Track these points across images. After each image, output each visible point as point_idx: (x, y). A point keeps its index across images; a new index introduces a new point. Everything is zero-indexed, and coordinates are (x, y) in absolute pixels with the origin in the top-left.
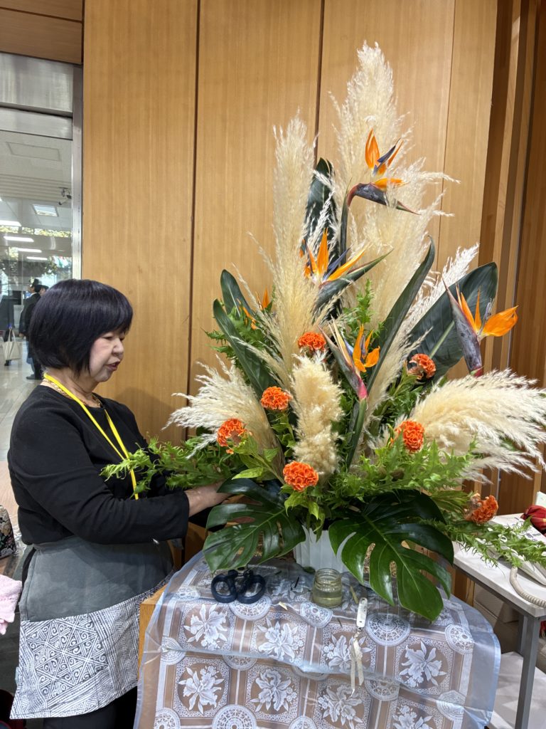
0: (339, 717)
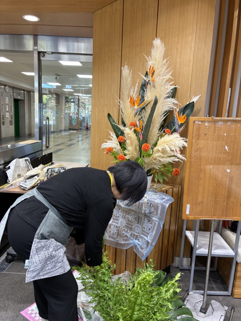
0: (131, 220)
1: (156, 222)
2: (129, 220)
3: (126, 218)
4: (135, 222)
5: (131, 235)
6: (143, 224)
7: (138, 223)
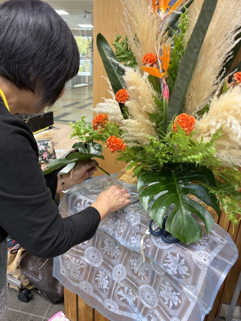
0: (138, 272)
1: (190, 300)
2: (133, 270)
3: (128, 265)
4: (144, 278)
5: (135, 302)
6: (162, 291)
7: (151, 284)
